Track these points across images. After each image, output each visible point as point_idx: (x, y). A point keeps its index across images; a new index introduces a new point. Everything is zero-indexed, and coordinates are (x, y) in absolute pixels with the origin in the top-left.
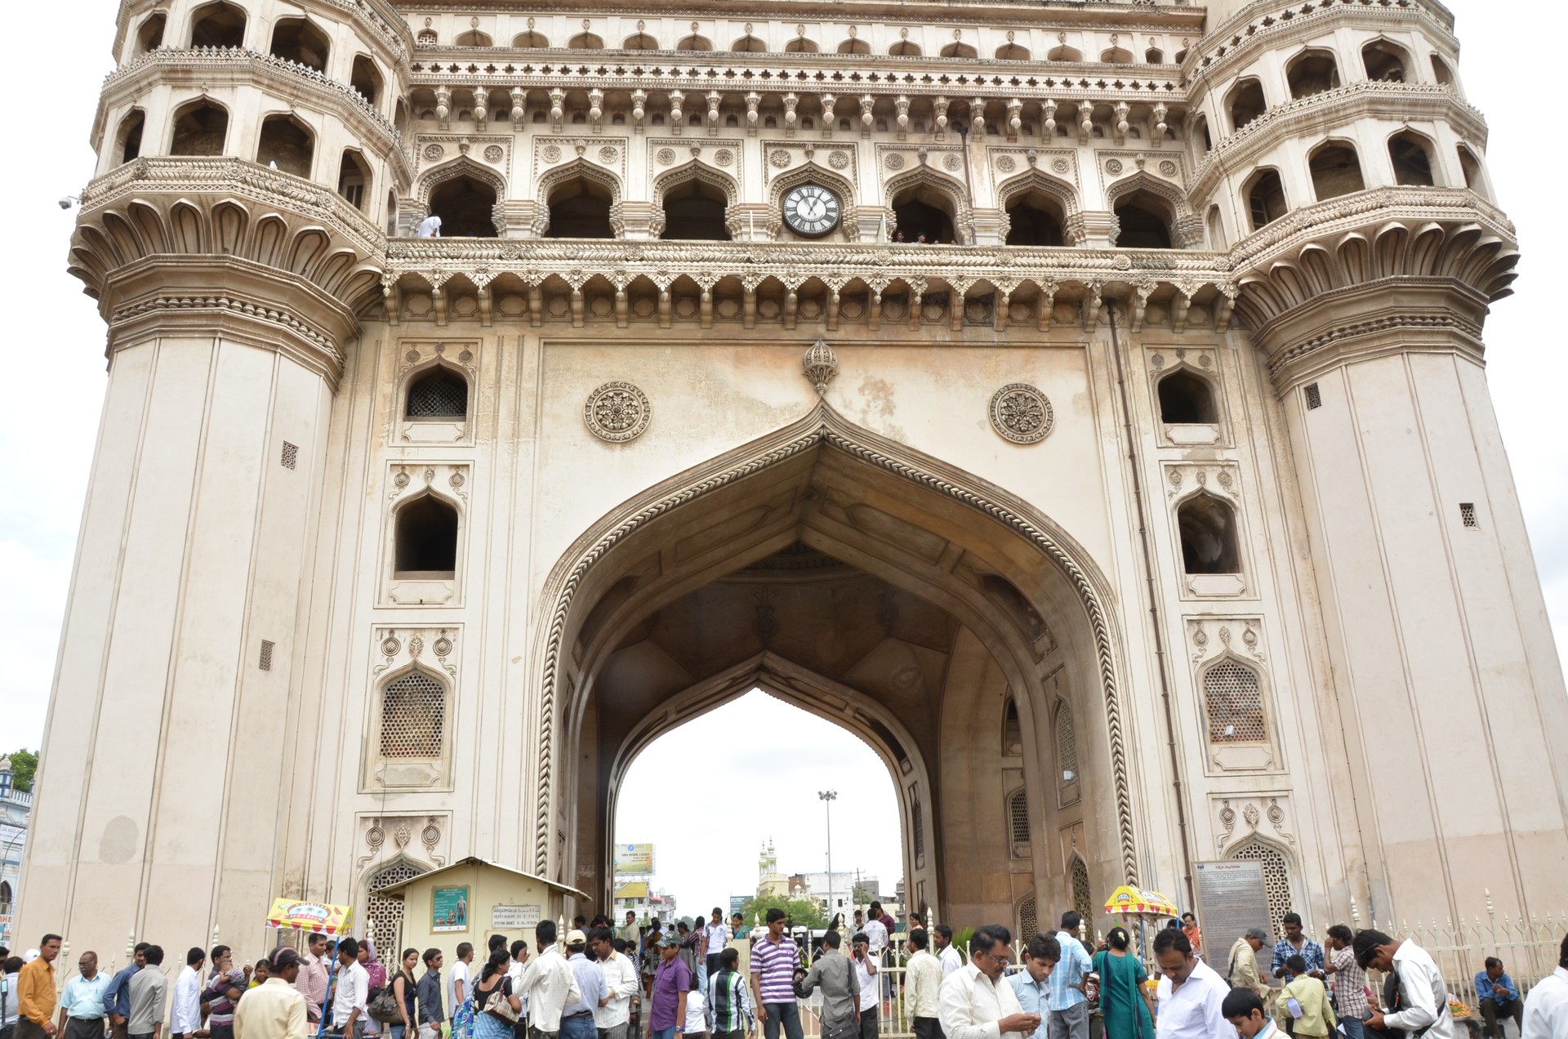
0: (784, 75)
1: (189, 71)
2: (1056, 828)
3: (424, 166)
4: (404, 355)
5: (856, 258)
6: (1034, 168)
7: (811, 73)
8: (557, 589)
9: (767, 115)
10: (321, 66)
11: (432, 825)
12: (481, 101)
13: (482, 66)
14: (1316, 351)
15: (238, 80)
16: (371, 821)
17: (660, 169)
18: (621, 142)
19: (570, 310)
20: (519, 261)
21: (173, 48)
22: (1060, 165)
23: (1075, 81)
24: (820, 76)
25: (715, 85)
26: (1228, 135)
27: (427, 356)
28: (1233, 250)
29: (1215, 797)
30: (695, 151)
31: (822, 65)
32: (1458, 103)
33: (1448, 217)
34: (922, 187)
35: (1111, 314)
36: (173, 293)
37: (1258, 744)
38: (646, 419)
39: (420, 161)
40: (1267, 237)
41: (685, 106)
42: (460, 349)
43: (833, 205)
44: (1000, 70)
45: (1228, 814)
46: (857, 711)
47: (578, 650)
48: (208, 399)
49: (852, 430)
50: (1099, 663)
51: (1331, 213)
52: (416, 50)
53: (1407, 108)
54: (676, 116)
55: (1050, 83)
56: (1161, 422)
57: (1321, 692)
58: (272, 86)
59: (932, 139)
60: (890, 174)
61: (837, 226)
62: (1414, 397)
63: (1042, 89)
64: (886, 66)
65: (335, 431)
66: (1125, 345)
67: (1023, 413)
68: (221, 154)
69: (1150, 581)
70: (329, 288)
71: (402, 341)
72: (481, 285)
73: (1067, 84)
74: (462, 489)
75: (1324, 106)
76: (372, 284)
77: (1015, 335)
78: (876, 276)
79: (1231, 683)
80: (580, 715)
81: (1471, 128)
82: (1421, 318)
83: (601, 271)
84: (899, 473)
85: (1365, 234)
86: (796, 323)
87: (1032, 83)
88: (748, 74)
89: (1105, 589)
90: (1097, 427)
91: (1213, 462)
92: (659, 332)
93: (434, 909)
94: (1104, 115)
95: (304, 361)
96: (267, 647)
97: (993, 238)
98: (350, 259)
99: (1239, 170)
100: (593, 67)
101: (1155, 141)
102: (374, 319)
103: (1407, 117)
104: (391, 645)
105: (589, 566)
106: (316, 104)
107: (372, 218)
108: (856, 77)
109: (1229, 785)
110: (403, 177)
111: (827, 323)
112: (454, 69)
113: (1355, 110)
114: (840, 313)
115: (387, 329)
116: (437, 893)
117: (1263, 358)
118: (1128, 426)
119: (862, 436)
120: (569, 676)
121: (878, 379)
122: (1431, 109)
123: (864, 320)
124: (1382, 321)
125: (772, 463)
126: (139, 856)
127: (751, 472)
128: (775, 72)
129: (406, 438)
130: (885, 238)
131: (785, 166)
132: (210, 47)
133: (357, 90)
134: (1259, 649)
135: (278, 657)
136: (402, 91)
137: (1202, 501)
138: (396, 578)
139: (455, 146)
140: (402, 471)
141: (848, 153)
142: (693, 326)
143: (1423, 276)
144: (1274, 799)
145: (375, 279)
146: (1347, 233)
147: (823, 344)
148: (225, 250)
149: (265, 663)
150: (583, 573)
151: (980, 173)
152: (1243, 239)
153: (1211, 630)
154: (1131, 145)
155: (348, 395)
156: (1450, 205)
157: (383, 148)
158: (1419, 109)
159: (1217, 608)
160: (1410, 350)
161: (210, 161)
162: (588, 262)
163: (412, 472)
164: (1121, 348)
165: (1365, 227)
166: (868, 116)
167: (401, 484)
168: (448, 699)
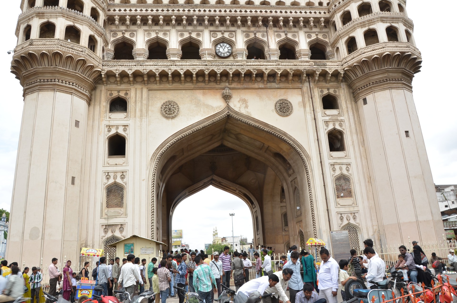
0: (215, 11)
1: (43, 13)
2: (295, 223)
3: (112, 39)
4: (108, 94)
5: (236, 64)
6: (287, 37)
7: (223, 10)
8: (155, 160)
9: (210, 22)
10: (82, 11)
11: (122, 227)
12: (128, 20)
13: (128, 9)
14: (366, 88)
15: (58, 16)
16: (105, 226)
17: (180, 39)
18: (169, 31)
19: (156, 80)
20: (141, 66)
21: (39, 7)
22: (294, 36)
23: (298, 11)
24: (225, 11)
25: (195, 14)
26: (341, 27)
27: (115, 94)
28: (343, 60)
29: (338, 213)
30: (190, 33)
31: (226, 8)
32: (405, 18)
33: (402, 51)
34: (255, 42)
35: (309, 78)
36: (42, 78)
37: (350, 198)
38: (178, 111)
39: (111, 38)
40: (352, 56)
41: (187, 20)
42: (125, 92)
43: (230, 48)
44: (277, 9)
45: (342, 218)
46: (240, 191)
47: (161, 176)
48: (53, 108)
49: (236, 113)
50: (306, 177)
51: (370, 50)
52: (109, 5)
53: (391, 19)
54: (184, 23)
55: (291, 12)
56: (323, 109)
57: (367, 184)
58: (68, 17)
59: (258, 29)
60: (246, 39)
61: (231, 54)
62: (393, 101)
63: (289, 14)
64: (244, 8)
65: (90, 116)
66: (313, 87)
67: (284, 107)
68: (54, 38)
69: (320, 154)
70: (86, 75)
71: (108, 90)
72: (130, 73)
73: (296, 12)
74: (126, 132)
75: (368, 19)
76: (98, 74)
77: (282, 85)
78: (242, 69)
79: (342, 182)
80: (162, 195)
81: (409, 25)
82: (395, 79)
83: (164, 69)
84: (250, 125)
85: (379, 56)
86: (220, 83)
87: (286, 12)
88: (205, 11)
89: (308, 157)
90: (305, 111)
91: (337, 120)
92: (181, 86)
93: (124, 250)
94: (306, 21)
95: (80, 97)
96: (73, 178)
97: (275, 57)
98: (92, 67)
99: (344, 37)
100: (160, 9)
101: (321, 28)
102: (100, 84)
103: (391, 22)
104: (108, 177)
105: (163, 153)
106: (81, 22)
107: (98, 55)
108: (236, 11)
109: (342, 210)
110: (106, 42)
111: (229, 82)
112: (120, 10)
113: (376, 20)
114: (232, 80)
115: (103, 87)
116: (125, 245)
117: (351, 90)
118: (314, 110)
119: (239, 114)
120: (158, 184)
121: (243, 98)
122: (398, 20)
123: (239, 81)
124: (384, 80)
125: (214, 123)
126: (40, 237)
127: (208, 125)
128: (212, 10)
129: (110, 118)
130: (245, 58)
131: (216, 37)
132: (49, 6)
133: (92, 18)
134: (350, 172)
135: (77, 181)
136: (105, 17)
137: (334, 131)
138: (109, 158)
139: (121, 33)
140: (109, 127)
141: (234, 33)
142: (190, 84)
143: (395, 67)
144: (354, 213)
145: (100, 72)
146: (374, 55)
147: (228, 88)
148: (56, 65)
149: (73, 183)
150: (162, 155)
151: (271, 39)
152: (345, 57)
153: (337, 167)
154: (314, 30)
155: (93, 106)
156: (403, 47)
157: (100, 34)
158: (394, 20)
159: (339, 161)
160: (391, 88)
161: (51, 40)
162: (160, 66)
163: (112, 128)
164: (311, 88)
165: (379, 54)
166: (239, 23)
167: (109, 131)
168: (125, 191)
